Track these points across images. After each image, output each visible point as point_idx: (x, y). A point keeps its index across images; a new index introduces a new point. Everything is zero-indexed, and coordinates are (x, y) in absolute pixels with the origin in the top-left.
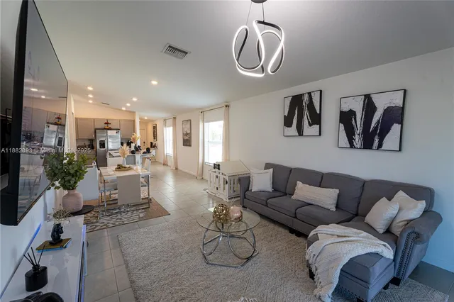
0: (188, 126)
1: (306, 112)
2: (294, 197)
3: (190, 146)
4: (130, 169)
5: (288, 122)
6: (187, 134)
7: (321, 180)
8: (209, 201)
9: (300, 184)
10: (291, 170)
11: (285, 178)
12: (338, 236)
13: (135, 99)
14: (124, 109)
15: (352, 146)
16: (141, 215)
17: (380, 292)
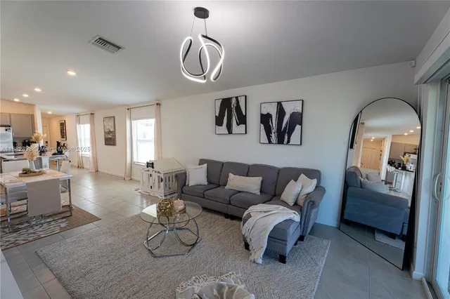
0: (111, 123)
1: (234, 113)
2: (227, 187)
3: (114, 144)
4: (41, 173)
5: (219, 122)
6: (110, 132)
7: (248, 171)
8: (142, 201)
9: (231, 175)
10: (223, 164)
11: (218, 172)
12: (265, 212)
13: (37, 90)
14: (16, 100)
15: (270, 142)
16: (63, 225)
17: (293, 248)
